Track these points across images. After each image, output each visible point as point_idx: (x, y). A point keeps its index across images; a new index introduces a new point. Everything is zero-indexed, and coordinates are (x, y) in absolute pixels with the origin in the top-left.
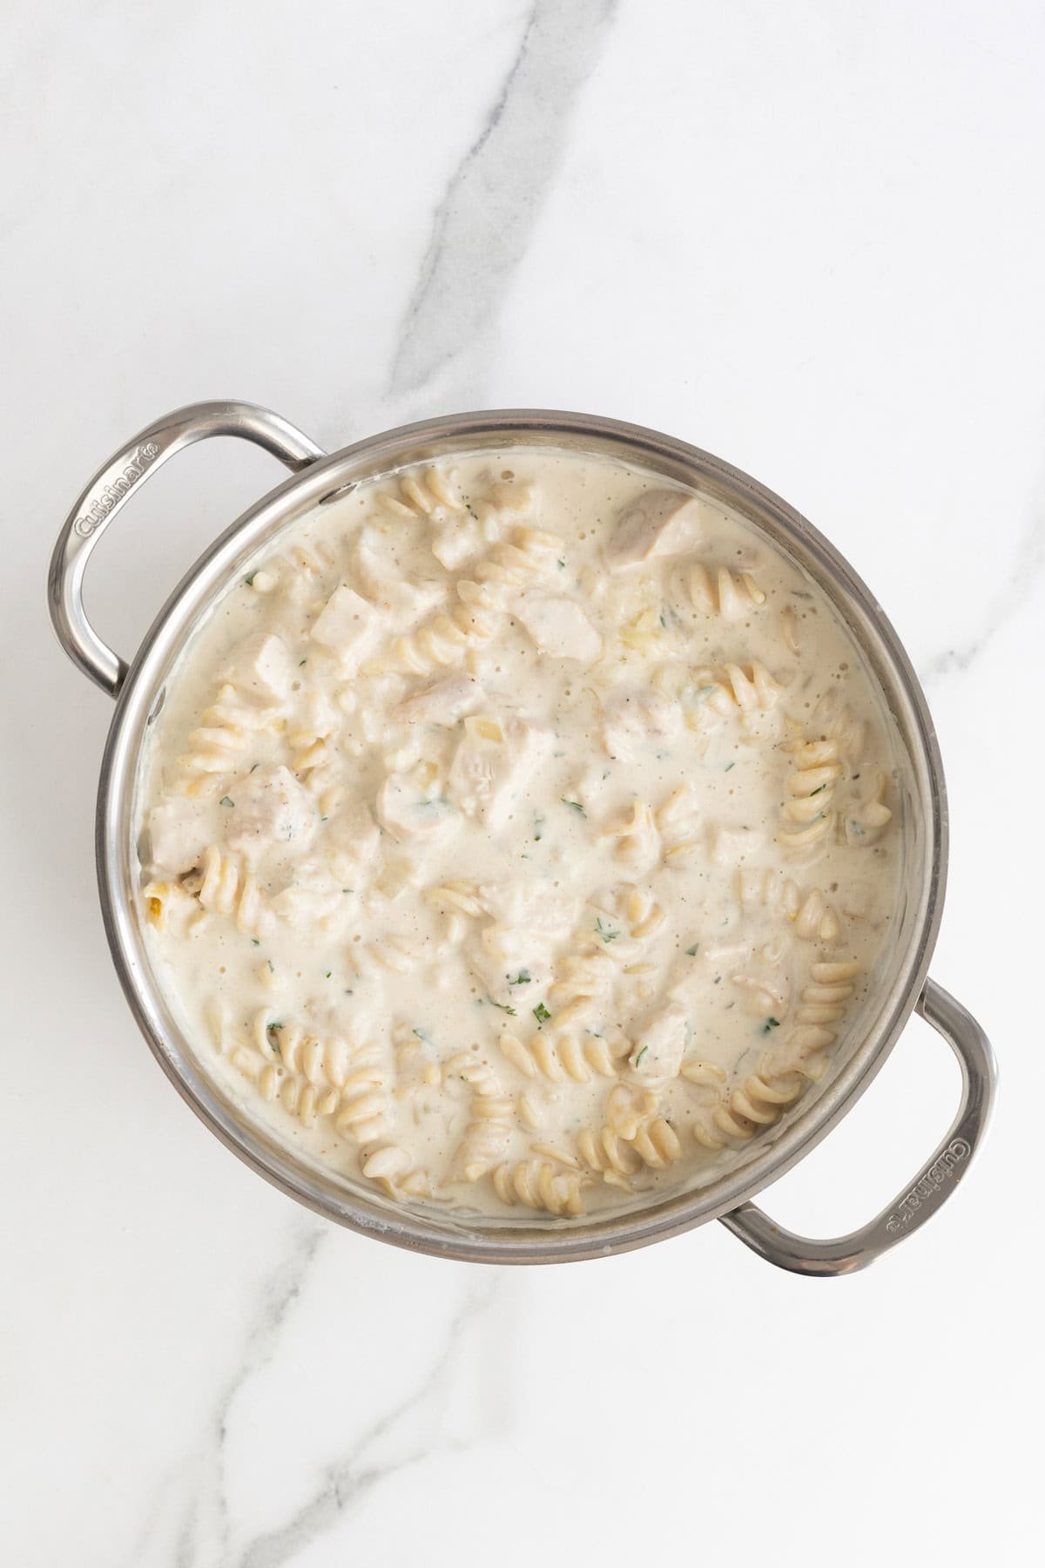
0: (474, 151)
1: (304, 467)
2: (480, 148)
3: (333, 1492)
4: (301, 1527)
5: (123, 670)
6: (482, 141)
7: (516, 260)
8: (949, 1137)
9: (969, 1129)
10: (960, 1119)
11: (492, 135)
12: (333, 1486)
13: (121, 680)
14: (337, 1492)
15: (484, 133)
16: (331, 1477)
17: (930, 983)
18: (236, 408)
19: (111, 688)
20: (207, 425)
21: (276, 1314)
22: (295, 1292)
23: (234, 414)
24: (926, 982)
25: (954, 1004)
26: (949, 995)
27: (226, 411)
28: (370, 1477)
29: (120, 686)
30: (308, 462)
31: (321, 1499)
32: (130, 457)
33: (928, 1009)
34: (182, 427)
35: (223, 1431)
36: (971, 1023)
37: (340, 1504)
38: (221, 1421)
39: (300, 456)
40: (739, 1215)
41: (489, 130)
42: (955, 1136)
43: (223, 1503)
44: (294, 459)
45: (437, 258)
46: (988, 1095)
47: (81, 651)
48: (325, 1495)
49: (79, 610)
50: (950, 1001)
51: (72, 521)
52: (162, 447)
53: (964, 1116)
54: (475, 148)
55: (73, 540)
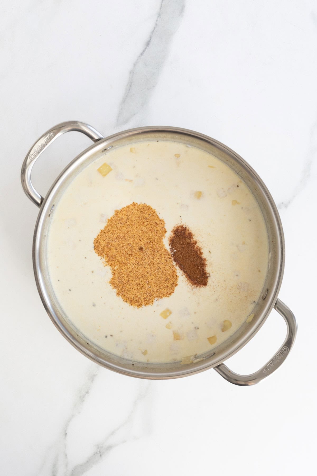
0: (142, 54)
1: (97, 141)
2: (143, 53)
3: (99, 452)
4: (89, 463)
5: (42, 199)
6: (144, 51)
7: (154, 86)
8: (282, 346)
9: (289, 343)
10: (286, 340)
11: (147, 50)
12: (99, 450)
13: (42, 202)
14: (100, 452)
15: (144, 49)
16: (98, 448)
17: (278, 300)
18: (78, 123)
19: (39, 205)
20: (69, 128)
21: (82, 399)
22: (87, 392)
23: (77, 125)
24: (277, 300)
25: (285, 306)
26: (284, 303)
27: (75, 124)
28: (110, 448)
29: (41, 204)
30: (99, 140)
31: (95, 454)
32: (46, 137)
33: (278, 308)
34: (62, 128)
35: (66, 434)
36: (290, 312)
37: (101, 456)
38: (65, 431)
39: (96, 138)
40: (220, 367)
41: (146, 48)
42: (284, 346)
43: (66, 455)
44: (95, 139)
45: (130, 86)
46: (295, 333)
47: (30, 194)
48: (96, 453)
49: (30, 181)
50: (284, 305)
51: (28, 155)
52: (56, 134)
53: (287, 339)
54: (142, 53)
55: (29, 160)
